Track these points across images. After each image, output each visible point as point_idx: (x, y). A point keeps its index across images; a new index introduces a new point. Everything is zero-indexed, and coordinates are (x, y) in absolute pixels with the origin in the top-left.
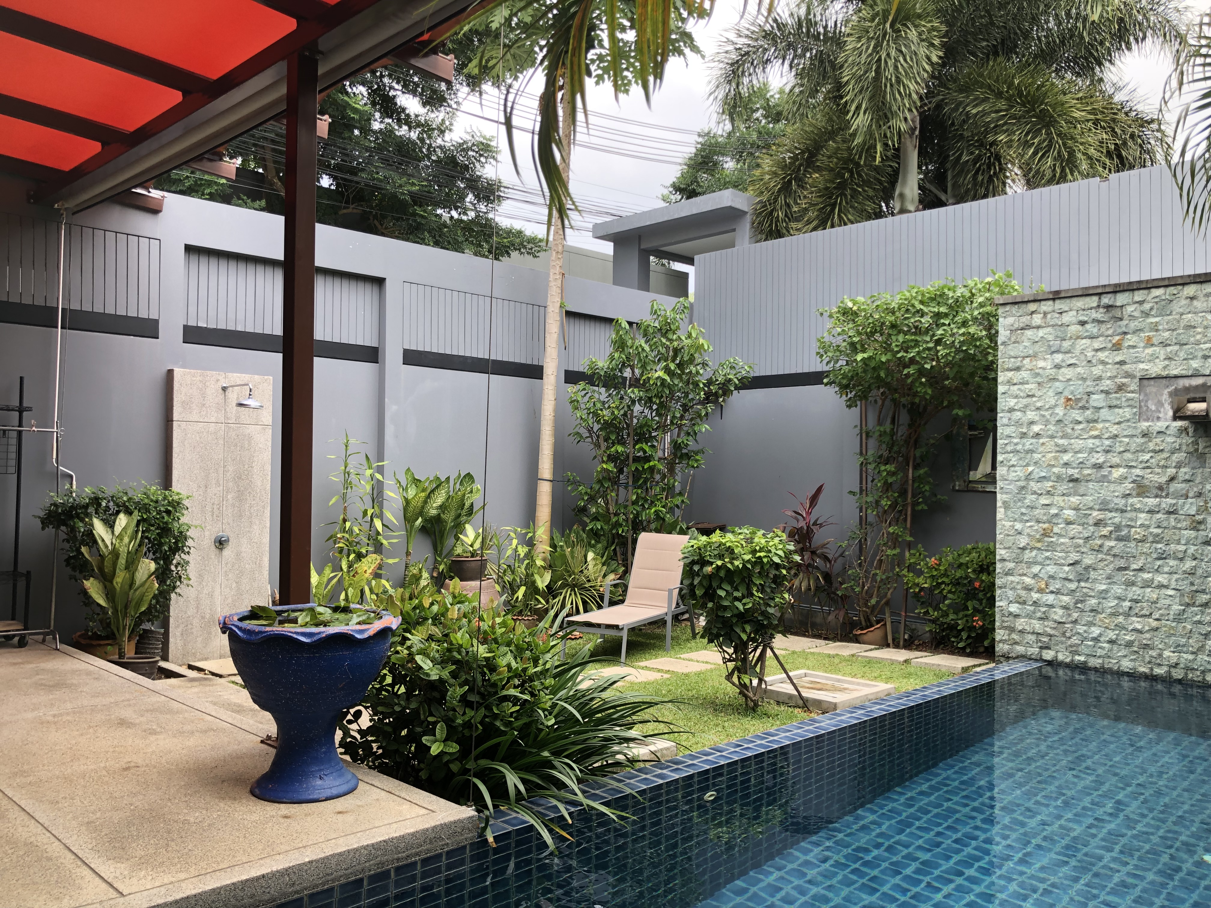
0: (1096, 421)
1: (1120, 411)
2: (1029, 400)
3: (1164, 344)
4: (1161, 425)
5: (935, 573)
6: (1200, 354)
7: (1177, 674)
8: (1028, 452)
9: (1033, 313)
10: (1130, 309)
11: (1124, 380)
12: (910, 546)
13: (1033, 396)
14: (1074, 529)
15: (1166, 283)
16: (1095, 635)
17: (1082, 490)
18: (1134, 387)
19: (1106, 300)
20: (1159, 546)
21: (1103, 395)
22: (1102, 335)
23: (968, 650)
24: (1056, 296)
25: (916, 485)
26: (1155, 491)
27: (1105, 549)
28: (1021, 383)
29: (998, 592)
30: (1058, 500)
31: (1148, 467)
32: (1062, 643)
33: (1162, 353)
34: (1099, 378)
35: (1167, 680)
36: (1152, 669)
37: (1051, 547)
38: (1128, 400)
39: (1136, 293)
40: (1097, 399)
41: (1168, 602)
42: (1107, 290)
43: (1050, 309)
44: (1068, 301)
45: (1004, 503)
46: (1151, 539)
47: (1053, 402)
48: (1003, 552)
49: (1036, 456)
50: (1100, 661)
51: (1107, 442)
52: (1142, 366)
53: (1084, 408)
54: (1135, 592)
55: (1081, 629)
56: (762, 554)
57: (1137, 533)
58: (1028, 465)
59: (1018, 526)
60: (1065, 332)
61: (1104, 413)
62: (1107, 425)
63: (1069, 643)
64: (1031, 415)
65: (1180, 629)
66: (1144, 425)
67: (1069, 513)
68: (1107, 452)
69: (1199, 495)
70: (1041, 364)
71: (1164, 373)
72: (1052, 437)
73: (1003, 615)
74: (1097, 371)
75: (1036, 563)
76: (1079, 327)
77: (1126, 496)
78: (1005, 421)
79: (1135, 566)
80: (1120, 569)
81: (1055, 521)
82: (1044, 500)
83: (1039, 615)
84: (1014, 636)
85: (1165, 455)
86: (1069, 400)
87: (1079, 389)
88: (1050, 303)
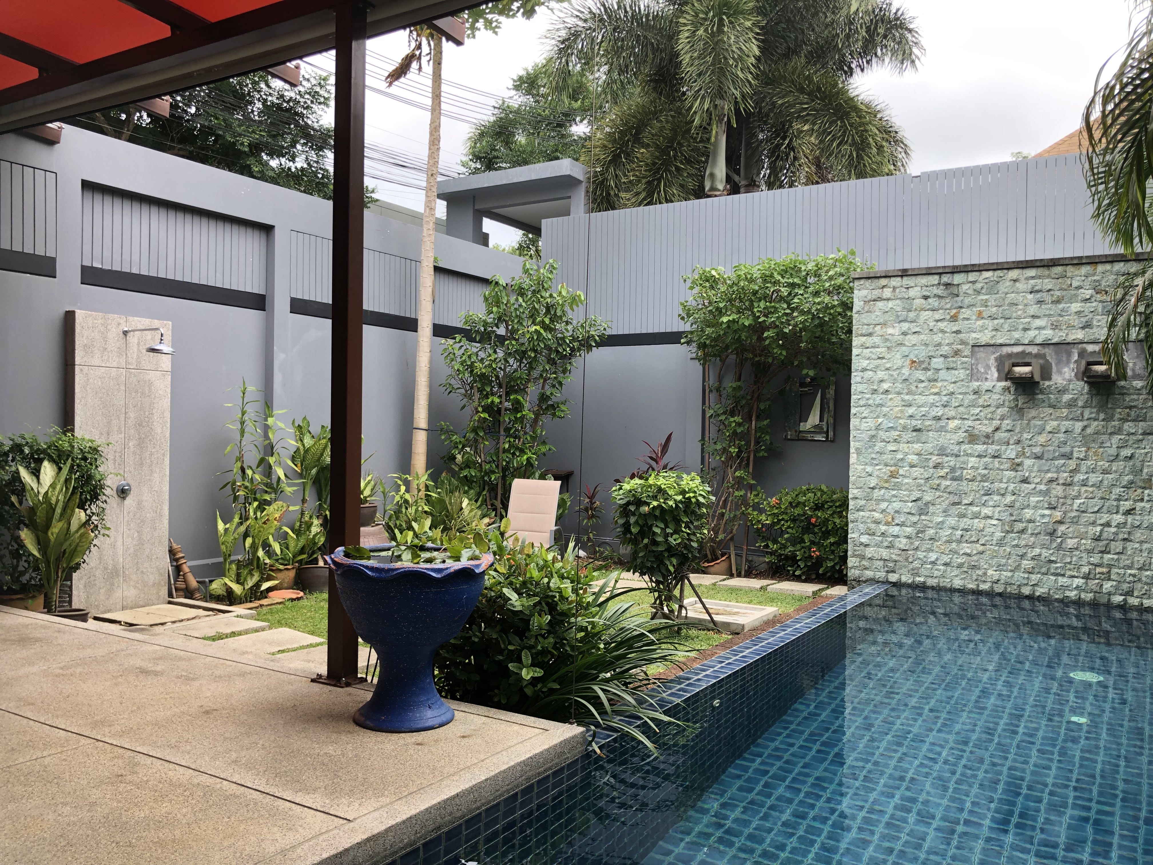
0: (936, 380)
1: (956, 372)
2: (879, 361)
3: (992, 318)
4: (988, 385)
5: (776, 511)
6: (1021, 327)
7: (999, 588)
8: (878, 406)
9: (884, 287)
10: (965, 287)
11: (960, 347)
12: (751, 488)
13: (883, 358)
14: (916, 472)
15: (995, 267)
16: (933, 559)
17: (923, 439)
18: (967, 352)
19: (945, 279)
20: (986, 484)
21: (942, 359)
22: (941, 309)
23: (803, 578)
24: (904, 273)
25: (758, 434)
26: (983, 439)
27: (942, 487)
28: (873, 347)
29: (851, 525)
30: (903, 447)
31: (978, 419)
32: (905, 567)
33: (990, 324)
34: (939, 345)
35: (990, 594)
36: (978, 585)
37: (897, 487)
38: (963, 363)
39: (970, 274)
40: (937, 362)
41: (992, 530)
42: (947, 270)
43: (899, 284)
44: (914, 278)
45: (857, 449)
46: (979, 478)
47: (900, 363)
48: (855, 491)
49: (885, 409)
50: (936, 581)
51: (945, 399)
52: (974, 335)
53: (926, 369)
54: (965, 523)
55: (921, 554)
56: (692, 495)
57: (968, 473)
58: (878, 417)
59: (869, 469)
60: (911, 304)
61: (943, 374)
62: (945, 384)
63: (911, 566)
64: (881, 374)
65: (1001, 552)
66: (975, 384)
67: (913, 458)
68: (945, 406)
69: (1018, 442)
70: (890, 331)
71: (992, 342)
72: (899, 393)
73: (855, 545)
74: (937, 338)
75: (883, 500)
76: (923, 301)
77: (960, 443)
78: (858, 379)
79: (966, 502)
80: (955, 504)
81: (900, 464)
82: (891, 447)
83: (886, 544)
84: (864, 563)
85: (992, 409)
86: (913, 362)
87: (922, 353)
88: (899, 279)
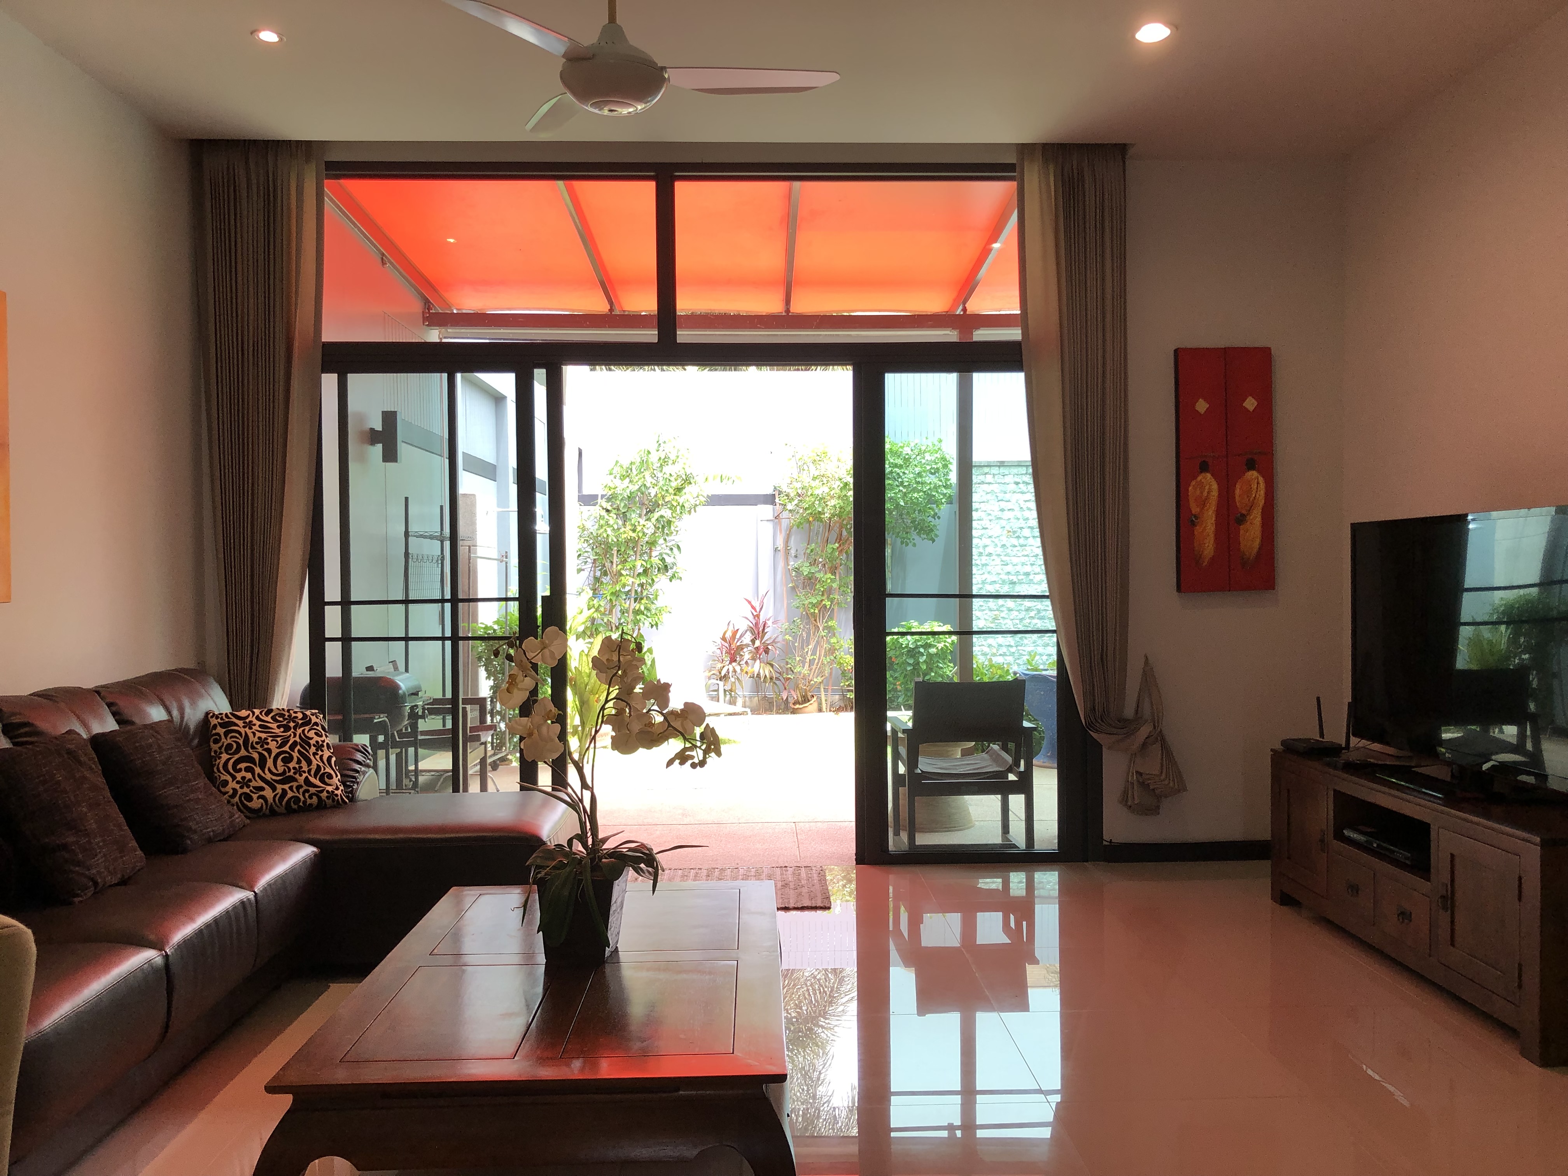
0: (1025, 545)
8: (983, 565)
9: (986, 474)
13: (987, 528)
14: (1014, 614)
21: (1029, 530)
22: (1028, 492)
24: (1001, 464)
27: (1033, 625)
28: (978, 520)
34: (1027, 519)
37: (999, 626)
40: (1026, 532)
43: (997, 472)
44: (1008, 468)
47: (999, 532)
49: (989, 568)
51: (1033, 559)
53: (1019, 537)
58: (984, 574)
59: (978, 614)
60: (1006, 488)
61: (1030, 541)
62: (1033, 548)
64: (986, 541)
67: (1010, 604)
68: (1033, 565)
70: (991, 508)
72: (999, 555)
74: (1026, 514)
76: (1015, 486)
81: (1001, 609)
86: (1009, 532)
87: (1016, 525)
88: (997, 468)
